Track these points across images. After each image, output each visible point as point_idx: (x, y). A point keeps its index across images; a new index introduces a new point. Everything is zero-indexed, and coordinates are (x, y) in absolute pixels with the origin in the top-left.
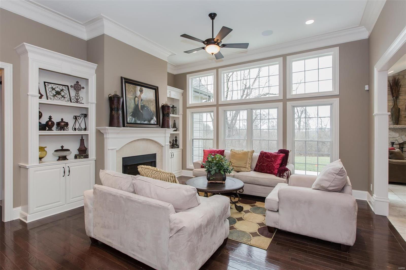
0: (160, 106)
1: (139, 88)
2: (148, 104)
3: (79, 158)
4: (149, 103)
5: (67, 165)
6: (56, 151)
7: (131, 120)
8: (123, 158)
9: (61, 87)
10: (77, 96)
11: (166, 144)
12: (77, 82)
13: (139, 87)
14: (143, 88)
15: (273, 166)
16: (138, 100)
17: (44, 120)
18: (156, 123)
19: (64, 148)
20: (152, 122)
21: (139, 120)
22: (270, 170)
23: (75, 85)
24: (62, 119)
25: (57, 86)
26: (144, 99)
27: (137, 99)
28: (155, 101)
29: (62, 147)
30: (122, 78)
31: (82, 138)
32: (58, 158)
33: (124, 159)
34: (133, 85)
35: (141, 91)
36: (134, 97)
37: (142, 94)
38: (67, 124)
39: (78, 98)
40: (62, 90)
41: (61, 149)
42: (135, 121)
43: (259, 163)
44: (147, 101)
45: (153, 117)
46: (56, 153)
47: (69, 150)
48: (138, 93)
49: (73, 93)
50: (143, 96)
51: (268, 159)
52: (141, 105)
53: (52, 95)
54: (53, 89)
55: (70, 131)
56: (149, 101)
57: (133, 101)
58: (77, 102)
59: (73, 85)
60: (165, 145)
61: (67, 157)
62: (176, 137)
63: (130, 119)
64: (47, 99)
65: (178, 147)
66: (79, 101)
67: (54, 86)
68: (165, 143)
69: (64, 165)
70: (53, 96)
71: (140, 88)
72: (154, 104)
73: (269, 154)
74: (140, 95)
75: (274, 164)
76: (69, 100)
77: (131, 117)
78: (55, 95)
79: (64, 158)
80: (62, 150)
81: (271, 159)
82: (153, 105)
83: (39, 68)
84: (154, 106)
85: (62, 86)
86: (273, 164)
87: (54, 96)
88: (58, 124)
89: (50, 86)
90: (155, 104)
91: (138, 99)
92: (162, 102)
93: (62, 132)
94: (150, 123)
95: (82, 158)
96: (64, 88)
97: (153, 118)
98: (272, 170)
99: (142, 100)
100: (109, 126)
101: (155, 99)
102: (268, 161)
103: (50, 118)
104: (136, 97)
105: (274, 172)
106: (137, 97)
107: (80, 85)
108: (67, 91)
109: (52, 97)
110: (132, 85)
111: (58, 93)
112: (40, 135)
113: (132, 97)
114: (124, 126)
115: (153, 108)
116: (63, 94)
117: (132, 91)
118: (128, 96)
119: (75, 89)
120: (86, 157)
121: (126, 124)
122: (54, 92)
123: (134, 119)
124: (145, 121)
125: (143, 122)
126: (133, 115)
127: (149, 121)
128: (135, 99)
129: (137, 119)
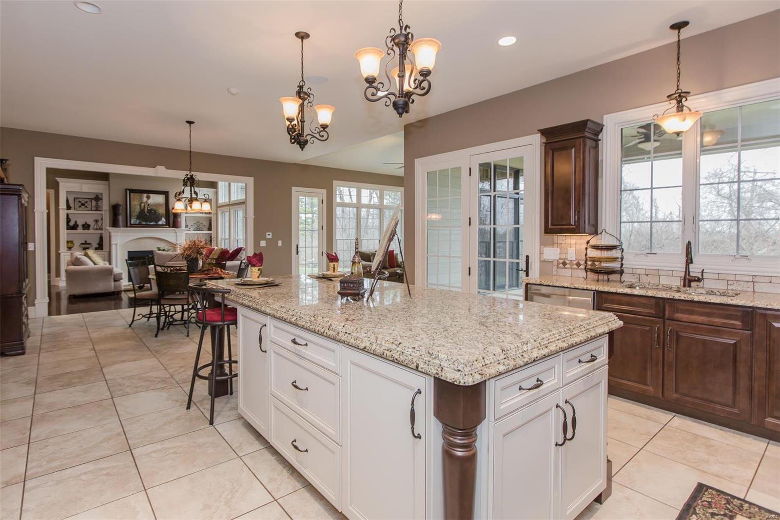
0: (170, 208)
1: (145, 195)
6: (82, 244)
7: (135, 222)
9: (86, 200)
10: (97, 206)
12: (97, 196)
16: (144, 206)
17: (72, 224)
18: (165, 223)
20: (160, 223)
21: (145, 221)
24: (86, 222)
25: (83, 199)
27: (143, 204)
28: (165, 205)
29: (86, 241)
30: (126, 189)
31: (101, 235)
32: (82, 249)
33: (129, 252)
34: (139, 194)
35: (148, 198)
36: (140, 203)
38: (89, 226)
40: (86, 202)
42: (140, 222)
45: (162, 218)
47: (91, 243)
48: (145, 199)
49: (94, 203)
50: (150, 201)
52: (148, 210)
53: (78, 206)
54: (80, 202)
55: (91, 231)
56: (158, 205)
57: (138, 207)
59: (94, 198)
62: (211, 237)
64: (75, 210)
66: (98, 209)
67: (81, 200)
68: (177, 241)
71: (147, 195)
76: (90, 209)
77: (135, 220)
79: (87, 249)
80: (86, 243)
82: (162, 208)
83: (67, 191)
87: (80, 207)
88: (83, 226)
89: (78, 200)
90: (165, 208)
93: (86, 231)
94: (158, 224)
95: (99, 250)
96: (88, 200)
97: (162, 220)
99: (149, 205)
100: (112, 227)
101: (164, 202)
103: (76, 222)
107: (99, 198)
108: (90, 202)
109: (78, 208)
110: (137, 194)
111: (83, 204)
112: (68, 233)
113: (137, 203)
114: (127, 227)
115: (162, 211)
116: (86, 205)
117: (137, 199)
118: (133, 203)
119: (95, 201)
120: (102, 249)
121: (129, 225)
122: (80, 204)
123: (138, 221)
124: (151, 222)
125: (148, 223)
126: (138, 217)
127: (157, 222)
128: (140, 205)
129: (142, 220)
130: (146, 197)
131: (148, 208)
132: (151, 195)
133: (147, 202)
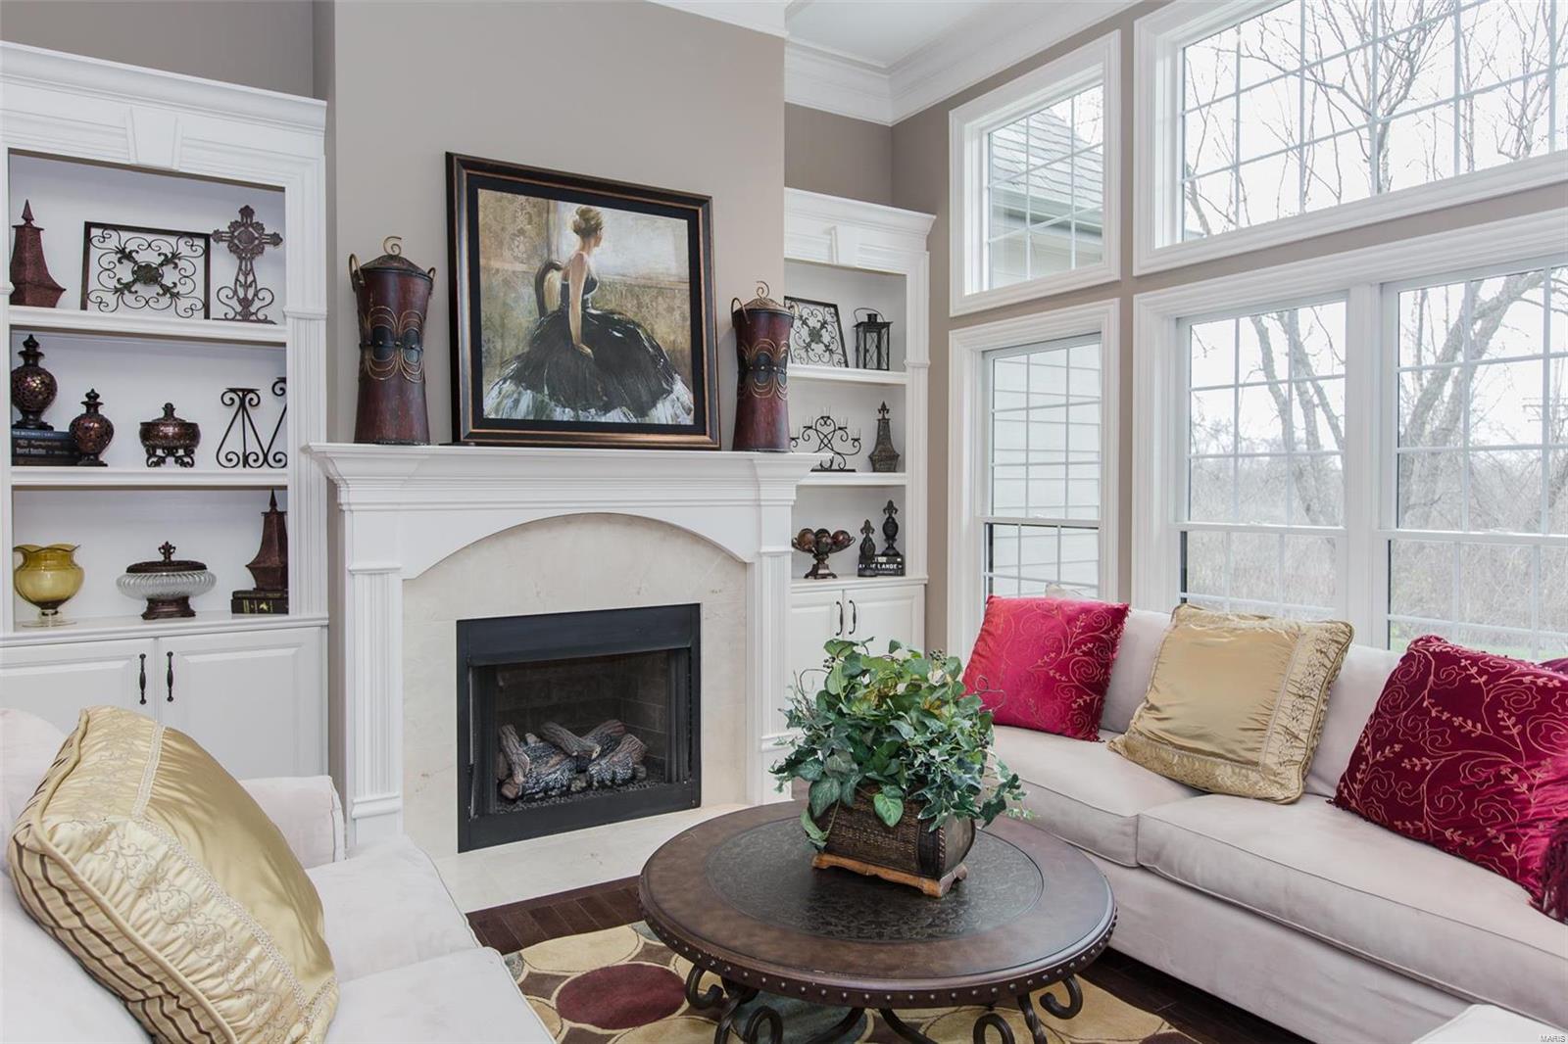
0: (722, 314)
1: (569, 213)
2: (640, 306)
3: (252, 611)
4: (646, 299)
5: (167, 644)
6: (134, 569)
7: (509, 402)
8: (458, 622)
9: (167, 245)
10: (246, 287)
11: (765, 549)
12: (247, 212)
13: (576, 206)
14: (598, 209)
15: (1509, 792)
16: (565, 288)
17: (62, 415)
18: (688, 420)
19: (173, 558)
20: (662, 413)
21: (567, 403)
22: (1468, 826)
23: (234, 225)
24: (169, 409)
25: (150, 237)
26: (607, 279)
27: (555, 279)
28: (687, 286)
29: (167, 549)
30: (449, 156)
31: (273, 503)
32: (143, 606)
33: (464, 626)
34: (531, 199)
35: (588, 231)
36: (537, 265)
37: (596, 251)
38: (190, 434)
39: (250, 293)
40: (171, 259)
41: (160, 558)
42: (539, 407)
43: (1378, 746)
44: (630, 288)
45: (670, 381)
46: (134, 580)
47: (201, 567)
48: (568, 244)
49: (225, 267)
50: (603, 260)
51: (1457, 721)
52: (586, 317)
53: (114, 283)
54: (125, 255)
55: (204, 470)
56: (644, 288)
57: (528, 292)
58: (246, 315)
59: (224, 228)
60: (760, 555)
61: (193, 603)
62: (890, 508)
63: (500, 398)
64: (84, 307)
65: (900, 571)
66: (253, 309)
67: (132, 242)
68: (760, 544)
69: (145, 646)
70: (116, 290)
71: (583, 214)
72: (677, 302)
73: (1481, 673)
74: (580, 258)
75: (1515, 770)
76: (200, 305)
77: (508, 386)
78: (128, 286)
79: (181, 607)
80: (168, 563)
81: (1495, 722)
82: (670, 310)
83: (11, 151)
84: (677, 314)
85: (173, 240)
86: (1505, 771)
87: (123, 289)
88: (148, 432)
89: (114, 240)
90: (687, 307)
91: (565, 278)
92: (731, 290)
93: (171, 473)
94: (647, 420)
95: (261, 611)
96: (183, 247)
97: (670, 392)
98: (1492, 832)
99: (590, 285)
100: (355, 442)
101: (685, 272)
102: (1462, 739)
103: (92, 401)
104: (551, 266)
105: (1512, 850)
106: (558, 268)
107: (259, 227)
108: (200, 263)
109: (111, 298)
110: (522, 198)
111: (147, 275)
112: (15, 488)
113: (520, 267)
114: (456, 440)
115: (669, 329)
116: (169, 276)
117: (521, 232)
118: (495, 264)
119: (233, 249)
120: (281, 606)
121: (467, 426)
122: (126, 273)
123: (527, 398)
124: (607, 408)
125: (592, 415)
126: (528, 374)
127: (642, 410)
128: (540, 281)
129: (551, 396)
130: (578, 230)
131: (584, 307)
132: (607, 215)
133: (579, 259)
